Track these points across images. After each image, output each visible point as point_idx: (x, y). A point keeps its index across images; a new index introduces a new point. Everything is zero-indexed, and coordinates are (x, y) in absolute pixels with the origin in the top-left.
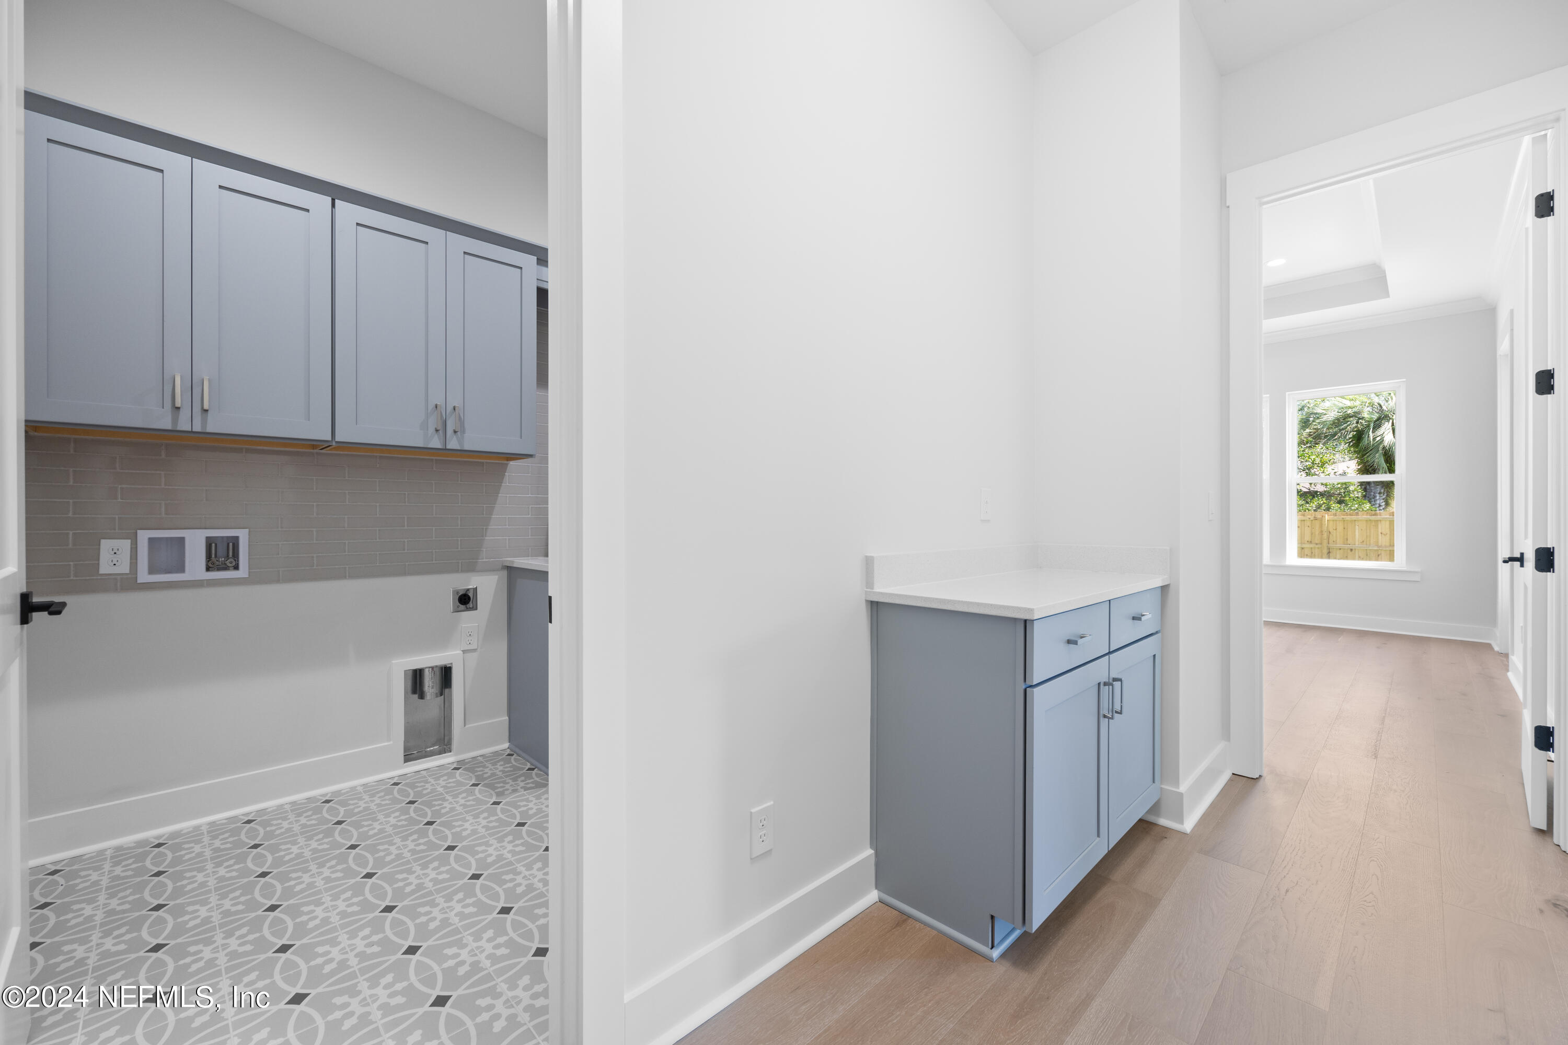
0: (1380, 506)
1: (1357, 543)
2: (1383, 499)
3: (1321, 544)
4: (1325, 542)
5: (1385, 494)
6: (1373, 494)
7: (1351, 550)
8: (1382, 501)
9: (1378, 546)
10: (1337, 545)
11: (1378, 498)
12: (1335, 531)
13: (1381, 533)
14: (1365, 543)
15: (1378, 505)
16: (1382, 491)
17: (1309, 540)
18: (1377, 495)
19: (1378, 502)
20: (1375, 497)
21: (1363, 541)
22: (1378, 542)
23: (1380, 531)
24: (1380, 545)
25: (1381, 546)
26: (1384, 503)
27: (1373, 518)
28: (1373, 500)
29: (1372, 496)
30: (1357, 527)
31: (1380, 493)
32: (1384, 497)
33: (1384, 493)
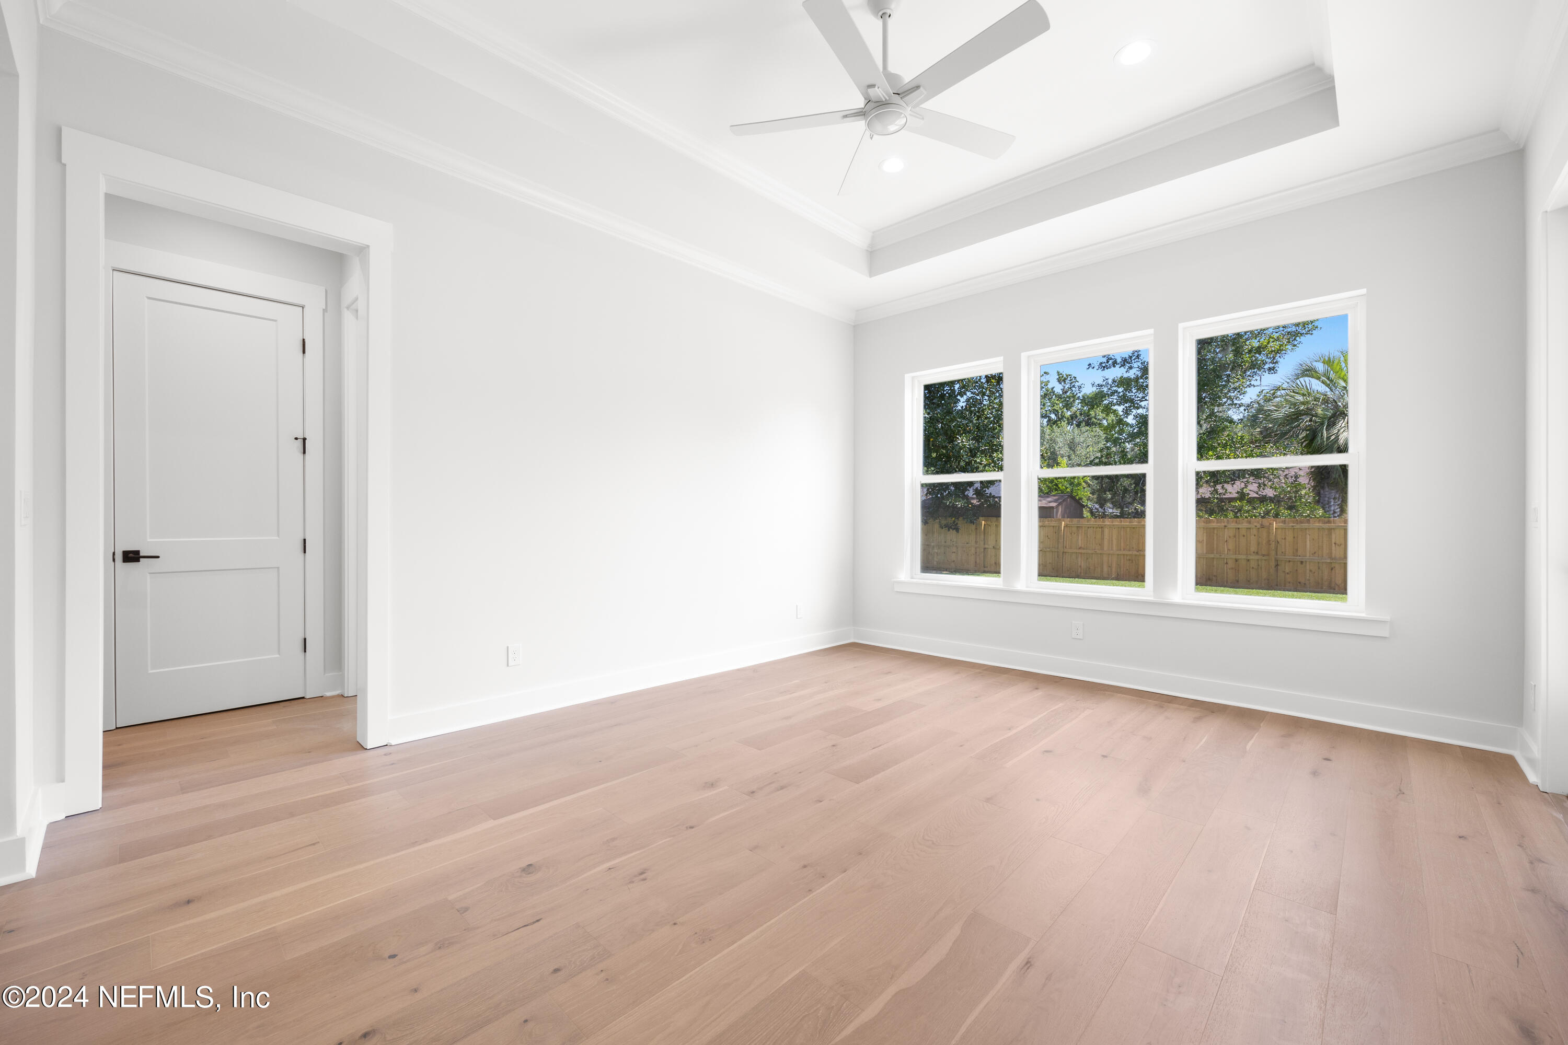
0: (1335, 512)
1: (1308, 555)
2: (1338, 505)
3: (1268, 555)
4: (1273, 553)
5: (1341, 500)
6: (1327, 499)
7: (1302, 562)
8: (1337, 507)
9: (1331, 558)
10: (1286, 557)
11: (1332, 503)
12: (1283, 541)
13: (1335, 544)
14: (1316, 555)
15: (1332, 512)
16: (1337, 496)
17: (1256, 551)
18: (1332, 500)
19: (1332, 508)
20: (1329, 502)
21: (1315, 553)
22: (1331, 553)
23: (1333, 541)
24: (1333, 556)
25: (1335, 559)
26: (1339, 510)
27: (1327, 526)
28: (1327, 506)
29: (1326, 502)
30: (1308, 536)
31: (1334, 499)
32: (1339, 502)
33: (1339, 499)
